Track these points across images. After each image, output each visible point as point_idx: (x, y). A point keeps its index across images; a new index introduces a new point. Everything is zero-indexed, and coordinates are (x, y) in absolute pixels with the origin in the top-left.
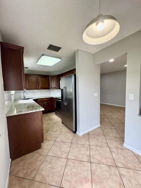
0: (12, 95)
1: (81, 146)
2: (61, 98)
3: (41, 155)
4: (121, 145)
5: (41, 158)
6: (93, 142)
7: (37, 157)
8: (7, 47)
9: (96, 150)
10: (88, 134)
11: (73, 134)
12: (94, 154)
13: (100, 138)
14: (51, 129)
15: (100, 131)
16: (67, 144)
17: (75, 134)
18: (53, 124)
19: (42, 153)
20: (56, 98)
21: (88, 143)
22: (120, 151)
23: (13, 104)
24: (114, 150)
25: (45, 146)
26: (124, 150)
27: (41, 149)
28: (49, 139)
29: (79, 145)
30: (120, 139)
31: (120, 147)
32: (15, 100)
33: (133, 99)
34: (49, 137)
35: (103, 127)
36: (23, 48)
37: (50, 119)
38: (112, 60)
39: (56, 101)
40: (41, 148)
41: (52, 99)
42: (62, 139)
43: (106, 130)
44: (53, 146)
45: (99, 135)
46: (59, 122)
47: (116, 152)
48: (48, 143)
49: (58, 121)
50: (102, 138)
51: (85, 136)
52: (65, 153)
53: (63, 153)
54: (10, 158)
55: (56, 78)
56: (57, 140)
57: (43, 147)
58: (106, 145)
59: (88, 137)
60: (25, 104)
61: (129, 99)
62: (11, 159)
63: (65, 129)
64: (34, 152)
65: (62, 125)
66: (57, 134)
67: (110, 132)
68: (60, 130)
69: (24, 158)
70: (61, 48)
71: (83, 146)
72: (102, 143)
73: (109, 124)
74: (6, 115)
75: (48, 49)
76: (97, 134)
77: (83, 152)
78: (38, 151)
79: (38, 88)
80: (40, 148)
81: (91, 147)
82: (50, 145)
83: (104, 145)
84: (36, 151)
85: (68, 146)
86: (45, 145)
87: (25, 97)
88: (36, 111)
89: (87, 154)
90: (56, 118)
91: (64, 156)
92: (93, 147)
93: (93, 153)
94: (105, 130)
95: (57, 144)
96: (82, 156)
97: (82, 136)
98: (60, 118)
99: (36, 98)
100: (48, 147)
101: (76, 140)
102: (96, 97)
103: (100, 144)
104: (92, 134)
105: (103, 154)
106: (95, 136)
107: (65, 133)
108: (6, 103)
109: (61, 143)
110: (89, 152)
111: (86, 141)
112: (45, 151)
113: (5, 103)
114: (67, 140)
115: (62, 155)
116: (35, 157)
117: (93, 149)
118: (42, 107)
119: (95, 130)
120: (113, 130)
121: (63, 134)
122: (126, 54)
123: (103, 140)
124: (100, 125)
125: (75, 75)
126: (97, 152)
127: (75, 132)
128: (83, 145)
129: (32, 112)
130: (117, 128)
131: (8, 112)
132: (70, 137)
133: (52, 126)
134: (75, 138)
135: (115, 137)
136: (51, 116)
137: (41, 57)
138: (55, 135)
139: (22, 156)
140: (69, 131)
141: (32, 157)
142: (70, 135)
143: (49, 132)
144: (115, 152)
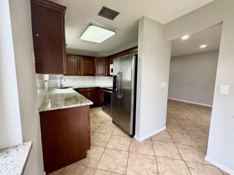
0: (46, 81)
1: (142, 156)
2: (112, 89)
3: (87, 167)
4: (201, 158)
5: (88, 172)
6: (159, 152)
7: (81, 171)
8: (40, 4)
9: (166, 163)
10: (151, 139)
11: (129, 138)
12: (163, 169)
13: (168, 146)
14: (98, 131)
15: (166, 136)
16: (123, 152)
17: (132, 139)
18: (101, 124)
19: (89, 166)
20: (104, 88)
21: (153, 154)
22: (201, 167)
23: (48, 94)
24: (192, 165)
25: (92, 155)
26: (206, 166)
27: (86, 159)
28: (96, 144)
29: (140, 156)
30: (197, 149)
31: (200, 161)
32: (50, 89)
33: (227, 93)
34: (96, 142)
35: (170, 130)
36: (65, 8)
37: (96, 116)
38: (185, 37)
39: (105, 92)
40: (87, 157)
41: (98, 89)
42: (115, 145)
43: (175, 135)
44: (104, 155)
45: (166, 142)
46: (108, 121)
47: (196, 168)
48: (96, 150)
49: (106, 120)
50: (171, 147)
51: (147, 142)
52: (122, 166)
53: (118, 167)
54: (44, 171)
55: (104, 61)
56: (108, 146)
57: (90, 155)
58: (179, 156)
59: (151, 143)
60: (62, 95)
61: (221, 92)
62: (45, 173)
63: (117, 131)
64: (77, 163)
65: (113, 124)
66: (107, 138)
67: (181, 138)
68: (111, 132)
69: (64, 172)
70: (119, 13)
71: (146, 157)
72: (174, 154)
73: (178, 126)
74: (39, 109)
75: (98, 14)
76: (164, 140)
77: (147, 167)
78: (83, 161)
79: (79, 74)
80: (85, 157)
81: (158, 160)
82: (99, 153)
83: (176, 157)
84: (80, 162)
85: (124, 156)
86: (92, 153)
87: (62, 86)
88: (82, 105)
89: (154, 169)
90: (103, 115)
91: (121, 171)
92: (161, 160)
93: (161, 168)
94: (173, 135)
95: (109, 152)
96: (146, 172)
97: (143, 141)
98: (110, 115)
99: (77, 87)
100: (97, 156)
101: (134, 148)
102: (163, 88)
103: (169, 155)
104: (157, 140)
105: (177, 171)
106: (162, 143)
107: (119, 137)
108: (39, 91)
109: (114, 152)
110: (155, 167)
111: (150, 149)
112: (92, 161)
113: (37, 92)
114: (122, 147)
115: (117, 169)
116: (79, 171)
117: (161, 162)
118: (88, 100)
119: (159, 134)
120: (185, 135)
121: (116, 138)
122: (222, 23)
123: (173, 149)
124: (166, 127)
125: (136, 56)
126: (167, 168)
127: (132, 136)
128: (145, 155)
129: (75, 106)
130: (190, 132)
131: (42, 105)
132: (126, 142)
133: (99, 126)
134: (133, 145)
135: (189, 146)
136: (96, 112)
137: (87, 28)
138: (104, 138)
139: (60, 168)
140: (123, 134)
141: (75, 169)
142: (125, 139)
143: (96, 134)
144: (194, 168)
